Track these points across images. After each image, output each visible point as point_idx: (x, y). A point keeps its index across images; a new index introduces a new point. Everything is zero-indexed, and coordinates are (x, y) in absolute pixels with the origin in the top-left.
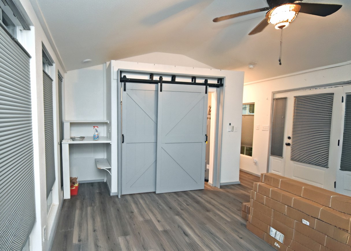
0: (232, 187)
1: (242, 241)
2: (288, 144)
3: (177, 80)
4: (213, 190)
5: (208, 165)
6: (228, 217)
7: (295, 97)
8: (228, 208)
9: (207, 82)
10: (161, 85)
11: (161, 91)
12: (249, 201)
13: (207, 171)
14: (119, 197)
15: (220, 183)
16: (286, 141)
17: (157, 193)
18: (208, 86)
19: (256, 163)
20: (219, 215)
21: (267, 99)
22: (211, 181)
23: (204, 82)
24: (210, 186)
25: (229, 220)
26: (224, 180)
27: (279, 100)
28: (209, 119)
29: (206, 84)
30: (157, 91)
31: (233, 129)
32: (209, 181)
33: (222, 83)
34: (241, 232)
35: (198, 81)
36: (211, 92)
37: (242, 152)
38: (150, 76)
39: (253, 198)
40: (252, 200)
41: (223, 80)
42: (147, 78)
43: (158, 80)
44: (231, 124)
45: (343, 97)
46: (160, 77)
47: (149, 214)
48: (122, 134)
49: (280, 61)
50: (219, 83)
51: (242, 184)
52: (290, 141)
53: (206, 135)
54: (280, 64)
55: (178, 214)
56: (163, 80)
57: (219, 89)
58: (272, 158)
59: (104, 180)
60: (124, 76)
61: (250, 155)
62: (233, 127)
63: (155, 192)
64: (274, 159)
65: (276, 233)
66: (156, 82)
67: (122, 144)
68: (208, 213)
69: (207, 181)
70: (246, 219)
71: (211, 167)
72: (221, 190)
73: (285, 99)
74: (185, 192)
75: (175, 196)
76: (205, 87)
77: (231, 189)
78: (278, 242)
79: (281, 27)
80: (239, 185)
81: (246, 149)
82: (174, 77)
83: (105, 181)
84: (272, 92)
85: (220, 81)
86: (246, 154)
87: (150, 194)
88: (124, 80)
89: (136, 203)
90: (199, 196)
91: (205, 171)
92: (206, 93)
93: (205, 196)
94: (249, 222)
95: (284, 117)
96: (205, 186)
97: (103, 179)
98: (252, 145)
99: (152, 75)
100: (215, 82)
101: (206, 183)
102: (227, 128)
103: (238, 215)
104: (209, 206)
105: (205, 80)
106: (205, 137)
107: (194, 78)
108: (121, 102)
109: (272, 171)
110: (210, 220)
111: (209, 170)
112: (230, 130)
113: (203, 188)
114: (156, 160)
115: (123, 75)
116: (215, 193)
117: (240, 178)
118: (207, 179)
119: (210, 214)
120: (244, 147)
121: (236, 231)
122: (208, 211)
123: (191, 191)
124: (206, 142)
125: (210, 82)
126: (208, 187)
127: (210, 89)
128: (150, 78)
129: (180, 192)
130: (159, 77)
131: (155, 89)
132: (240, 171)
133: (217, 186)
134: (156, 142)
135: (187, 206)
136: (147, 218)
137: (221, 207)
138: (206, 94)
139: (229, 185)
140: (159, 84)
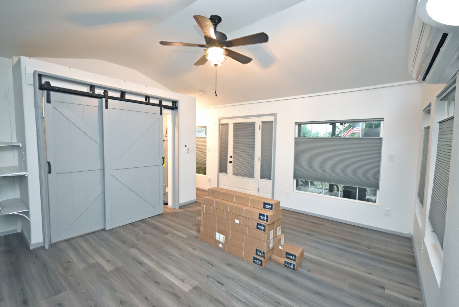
0: (190, 205)
1: (196, 252)
2: (231, 162)
3: (127, 97)
4: (172, 212)
5: (167, 188)
6: (184, 234)
7: (233, 123)
8: (185, 226)
9: (162, 103)
10: (107, 102)
11: (107, 107)
12: (200, 215)
13: (166, 194)
14: (47, 247)
15: (179, 204)
16: (229, 159)
17: (107, 229)
18: (163, 108)
19: (209, 180)
20: (176, 235)
21: (215, 124)
22: (170, 204)
23: (158, 103)
24: (169, 209)
25: (185, 236)
26: (183, 200)
27: (224, 125)
28: (166, 141)
29: (160, 105)
30: (101, 107)
31: (189, 151)
32: (169, 204)
33: (177, 106)
34: (195, 244)
35: (151, 101)
36: (166, 114)
37: (198, 172)
38: (91, 88)
39: (203, 211)
40: (202, 213)
41: (177, 103)
42: (86, 89)
43: (103, 94)
44: (187, 146)
45: (260, 126)
46: (105, 91)
47: (95, 258)
48: (48, 161)
49: (216, 93)
50: (174, 106)
51: (198, 201)
52: (231, 159)
53: (163, 158)
54: (216, 96)
55: (133, 246)
56: (109, 95)
57: (174, 111)
58: (220, 174)
59: (16, 230)
60: (46, 82)
61: (205, 174)
62: (189, 149)
63: (104, 230)
64: (222, 175)
65: (220, 236)
66: (99, 97)
67: (49, 175)
68: (166, 236)
69: (166, 204)
70: (199, 231)
71: (169, 190)
72: (180, 210)
73: (227, 124)
74: (142, 221)
75: (131, 227)
76: (159, 108)
77: (189, 207)
78: (222, 243)
79: (216, 65)
80: (196, 202)
81: (201, 169)
82: (123, 93)
83: (19, 231)
84: (219, 118)
85: (174, 104)
86: (202, 174)
87: (97, 233)
88: (46, 88)
89: (75, 249)
90: (158, 221)
91: (164, 194)
92: (161, 114)
93: (164, 220)
94: (201, 234)
95: (227, 140)
96: (164, 210)
97: (16, 228)
98: (206, 165)
99: (92, 87)
100: (170, 104)
101: (165, 206)
102: (183, 150)
103: (193, 230)
104: (167, 228)
105: (160, 101)
106: (162, 159)
107: (147, 97)
108: (43, 117)
109: (221, 186)
110: (168, 242)
111: (168, 193)
112: (186, 152)
113: (162, 212)
114: (104, 191)
115: (44, 80)
116: (174, 214)
117: (197, 196)
118: (166, 202)
119: (168, 237)
120: (200, 167)
121: (191, 245)
122: (166, 233)
123: (149, 218)
124: (163, 165)
125: (164, 103)
126: (168, 210)
127: (165, 111)
128: (90, 90)
129: (137, 222)
130: (103, 91)
131: (99, 105)
132: (196, 189)
133: (176, 208)
134: (104, 169)
135: (145, 235)
136: (92, 261)
137: (179, 226)
138: (161, 116)
139: (187, 204)
140: (104, 100)
